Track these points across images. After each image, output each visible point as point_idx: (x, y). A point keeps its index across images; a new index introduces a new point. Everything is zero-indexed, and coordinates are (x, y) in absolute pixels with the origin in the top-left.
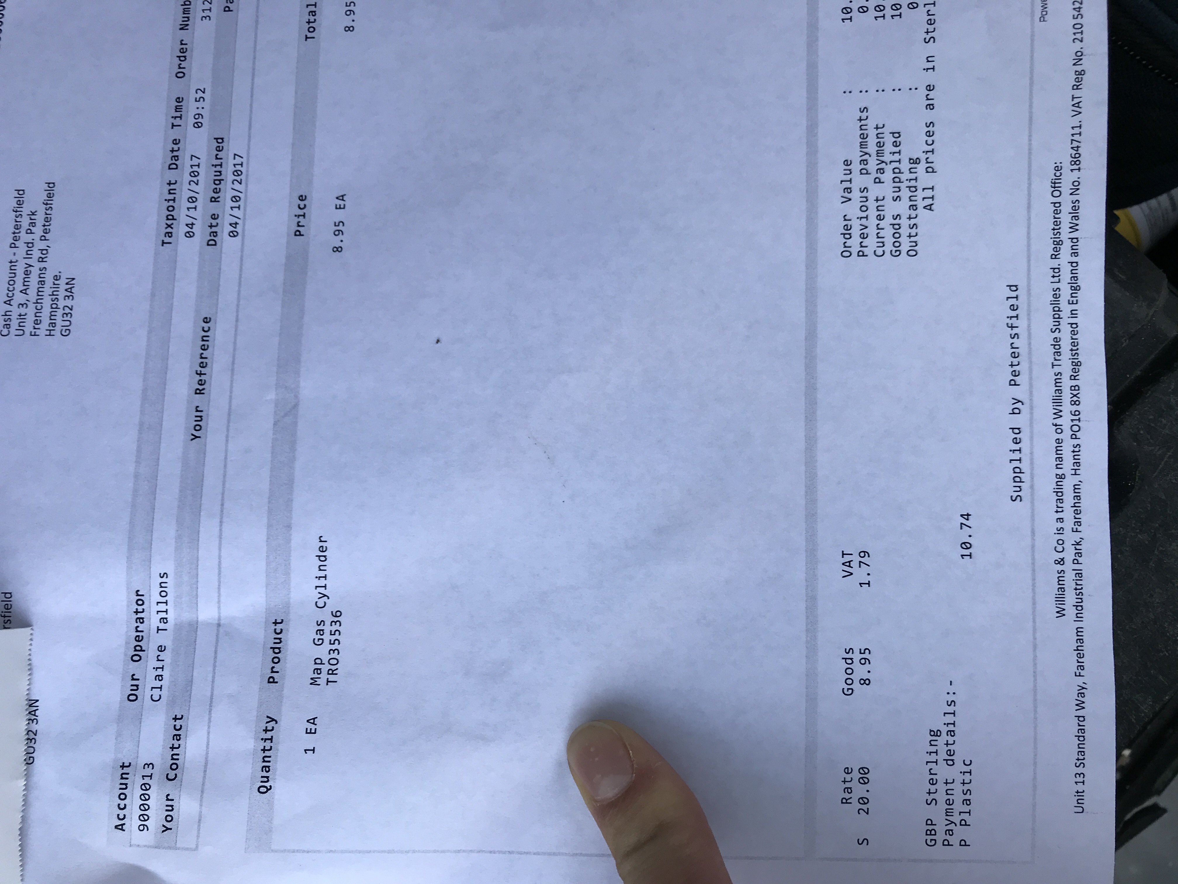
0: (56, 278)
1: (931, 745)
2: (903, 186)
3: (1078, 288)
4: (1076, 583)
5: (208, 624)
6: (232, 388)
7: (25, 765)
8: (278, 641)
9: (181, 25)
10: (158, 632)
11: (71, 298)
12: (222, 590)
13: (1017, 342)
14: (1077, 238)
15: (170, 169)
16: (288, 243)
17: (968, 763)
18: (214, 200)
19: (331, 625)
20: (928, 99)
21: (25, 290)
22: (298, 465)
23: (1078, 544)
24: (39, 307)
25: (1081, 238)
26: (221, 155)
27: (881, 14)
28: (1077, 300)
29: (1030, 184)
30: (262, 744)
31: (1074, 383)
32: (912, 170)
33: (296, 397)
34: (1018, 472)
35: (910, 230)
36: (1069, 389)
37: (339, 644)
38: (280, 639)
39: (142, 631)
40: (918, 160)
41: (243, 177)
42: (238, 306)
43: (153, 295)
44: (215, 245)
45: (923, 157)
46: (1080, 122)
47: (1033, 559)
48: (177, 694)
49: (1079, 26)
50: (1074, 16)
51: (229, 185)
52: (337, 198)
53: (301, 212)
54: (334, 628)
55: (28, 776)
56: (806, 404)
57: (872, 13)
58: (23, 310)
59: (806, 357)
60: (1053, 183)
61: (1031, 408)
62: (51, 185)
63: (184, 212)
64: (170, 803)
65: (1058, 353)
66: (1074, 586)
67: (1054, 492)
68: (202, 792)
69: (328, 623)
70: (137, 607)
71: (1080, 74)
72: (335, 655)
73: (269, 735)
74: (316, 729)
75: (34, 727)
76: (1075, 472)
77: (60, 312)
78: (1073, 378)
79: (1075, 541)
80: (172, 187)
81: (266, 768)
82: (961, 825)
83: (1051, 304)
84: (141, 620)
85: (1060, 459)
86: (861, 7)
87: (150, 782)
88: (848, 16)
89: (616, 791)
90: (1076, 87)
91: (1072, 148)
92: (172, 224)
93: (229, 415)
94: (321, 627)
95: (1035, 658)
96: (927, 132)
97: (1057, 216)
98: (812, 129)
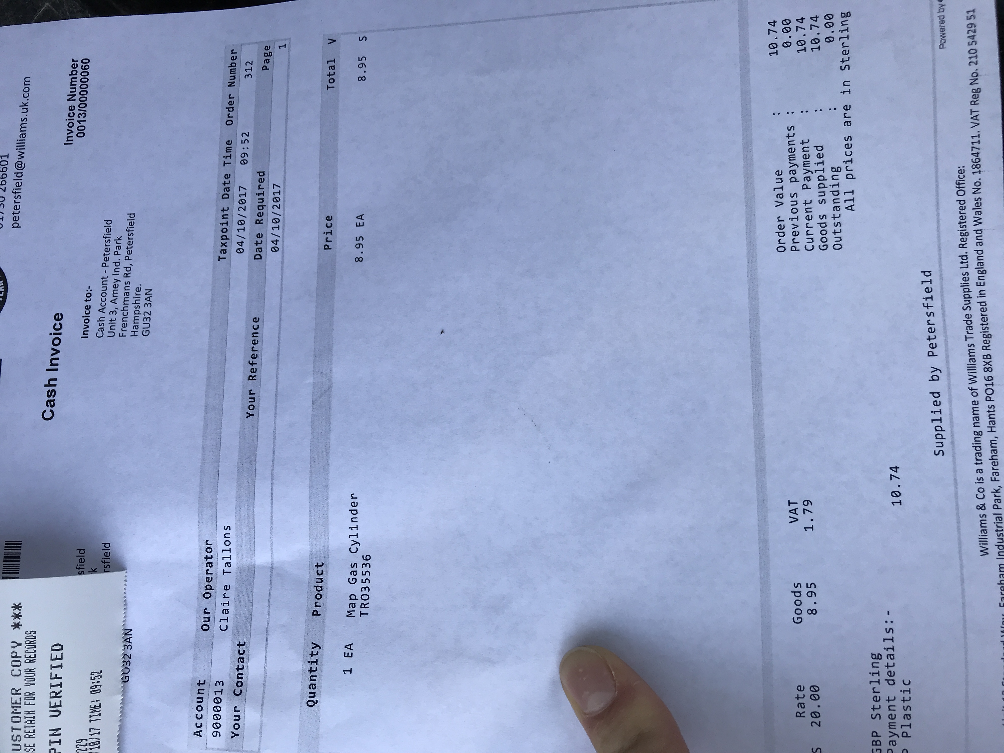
0: (138, 289)
1: (873, 667)
2: (827, 191)
3: (984, 272)
4: (997, 525)
5: (263, 567)
6: (278, 374)
7: (122, 683)
8: (320, 581)
9: (229, 83)
10: (223, 574)
11: (149, 305)
12: (274, 539)
13: (932, 319)
14: (981, 230)
15: (223, 198)
16: (319, 255)
17: (907, 682)
18: (258, 222)
19: (363, 567)
20: (846, 117)
21: (115, 300)
22: (333, 436)
23: (997, 491)
24: (125, 314)
25: (985, 230)
26: (263, 185)
27: (803, 47)
28: (984, 282)
29: (937, 186)
30: (309, 666)
31: (986, 352)
32: (834, 177)
33: (330, 380)
34: (939, 430)
35: (835, 228)
36: (982, 358)
37: (369, 583)
38: (321, 579)
39: (211, 574)
40: (839, 169)
41: (281, 203)
42: (281, 307)
43: (213, 301)
44: (261, 258)
45: (843, 166)
46: (979, 132)
47: (957, 505)
48: (241, 625)
49: (974, 51)
50: (969, 43)
51: (270, 210)
52: (357, 218)
53: (328, 230)
54: (365, 569)
55: (124, 692)
56: (752, 376)
57: (795, 47)
58: (113, 317)
59: (751, 337)
60: (957, 184)
61: (949, 375)
62: (132, 216)
63: (235, 232)
64: (237, 714)
65: (971, 328)
66: (995, 528)
67: (973, 447)
68: (262, 705)
69: (360, 565)
70: (207, 554)
71: (976, 92)
72: (366, 592)
73: (314, 658)
74: (352, 653)
75: (129, 652)
76: (991, 429)
77: (141, 317)
78: (985, 348)
79: (994, 489)
80: (225, 213)
81: (313, 686)
82: (903, 736)
83: (961, 286)
84: (210, 565)
85: (976, 418)
86: (785, 43)
87: (221, 697)
88: (775, 50)
89: (602, 705)
90: (974, 103)
91: (973, 154)
92: (226, 243)
93: (276, 396)
94: (354, 569)
95: (963, 590)
96: (846, 145)
97: (962, 212)
98: (747, 145)
